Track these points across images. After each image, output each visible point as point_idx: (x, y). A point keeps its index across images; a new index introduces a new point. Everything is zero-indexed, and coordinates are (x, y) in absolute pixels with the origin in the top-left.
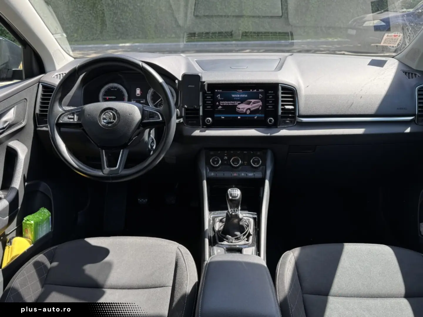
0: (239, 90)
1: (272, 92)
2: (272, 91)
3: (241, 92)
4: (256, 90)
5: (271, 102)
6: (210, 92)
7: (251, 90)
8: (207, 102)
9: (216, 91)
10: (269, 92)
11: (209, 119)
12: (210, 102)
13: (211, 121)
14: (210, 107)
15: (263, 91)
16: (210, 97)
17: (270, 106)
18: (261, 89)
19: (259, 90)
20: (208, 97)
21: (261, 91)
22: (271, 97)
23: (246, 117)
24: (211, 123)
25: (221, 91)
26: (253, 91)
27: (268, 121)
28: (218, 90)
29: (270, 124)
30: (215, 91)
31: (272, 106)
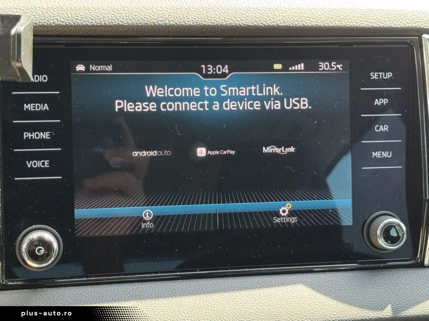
0: (210, 67)
1: (389, 75)
2: (385, 71)
3: (224, 75)
4: (301, 66)
5: (384, 128)
6: (43, 78)
7: (278, 66)
8: (26, 135)
9: (80, 68)
10: (374, 76)
12: (46, 135)
13: (57, 250)
14: (47, 162)
15: (341, 67)
16: (46, 107)
17: (380, 153)
18: (329, 58)
19: (320, 63)
20: (33, 108)
21: (329, 71)
22: (382, 102)
23: (256, 215)
24: (56, 259)
25: (110, 68)
26: (290, 69)
27: (377, 234)
28: (93, 66)
29: (388, 247)
30: (75, 69)
31: (391, 152)
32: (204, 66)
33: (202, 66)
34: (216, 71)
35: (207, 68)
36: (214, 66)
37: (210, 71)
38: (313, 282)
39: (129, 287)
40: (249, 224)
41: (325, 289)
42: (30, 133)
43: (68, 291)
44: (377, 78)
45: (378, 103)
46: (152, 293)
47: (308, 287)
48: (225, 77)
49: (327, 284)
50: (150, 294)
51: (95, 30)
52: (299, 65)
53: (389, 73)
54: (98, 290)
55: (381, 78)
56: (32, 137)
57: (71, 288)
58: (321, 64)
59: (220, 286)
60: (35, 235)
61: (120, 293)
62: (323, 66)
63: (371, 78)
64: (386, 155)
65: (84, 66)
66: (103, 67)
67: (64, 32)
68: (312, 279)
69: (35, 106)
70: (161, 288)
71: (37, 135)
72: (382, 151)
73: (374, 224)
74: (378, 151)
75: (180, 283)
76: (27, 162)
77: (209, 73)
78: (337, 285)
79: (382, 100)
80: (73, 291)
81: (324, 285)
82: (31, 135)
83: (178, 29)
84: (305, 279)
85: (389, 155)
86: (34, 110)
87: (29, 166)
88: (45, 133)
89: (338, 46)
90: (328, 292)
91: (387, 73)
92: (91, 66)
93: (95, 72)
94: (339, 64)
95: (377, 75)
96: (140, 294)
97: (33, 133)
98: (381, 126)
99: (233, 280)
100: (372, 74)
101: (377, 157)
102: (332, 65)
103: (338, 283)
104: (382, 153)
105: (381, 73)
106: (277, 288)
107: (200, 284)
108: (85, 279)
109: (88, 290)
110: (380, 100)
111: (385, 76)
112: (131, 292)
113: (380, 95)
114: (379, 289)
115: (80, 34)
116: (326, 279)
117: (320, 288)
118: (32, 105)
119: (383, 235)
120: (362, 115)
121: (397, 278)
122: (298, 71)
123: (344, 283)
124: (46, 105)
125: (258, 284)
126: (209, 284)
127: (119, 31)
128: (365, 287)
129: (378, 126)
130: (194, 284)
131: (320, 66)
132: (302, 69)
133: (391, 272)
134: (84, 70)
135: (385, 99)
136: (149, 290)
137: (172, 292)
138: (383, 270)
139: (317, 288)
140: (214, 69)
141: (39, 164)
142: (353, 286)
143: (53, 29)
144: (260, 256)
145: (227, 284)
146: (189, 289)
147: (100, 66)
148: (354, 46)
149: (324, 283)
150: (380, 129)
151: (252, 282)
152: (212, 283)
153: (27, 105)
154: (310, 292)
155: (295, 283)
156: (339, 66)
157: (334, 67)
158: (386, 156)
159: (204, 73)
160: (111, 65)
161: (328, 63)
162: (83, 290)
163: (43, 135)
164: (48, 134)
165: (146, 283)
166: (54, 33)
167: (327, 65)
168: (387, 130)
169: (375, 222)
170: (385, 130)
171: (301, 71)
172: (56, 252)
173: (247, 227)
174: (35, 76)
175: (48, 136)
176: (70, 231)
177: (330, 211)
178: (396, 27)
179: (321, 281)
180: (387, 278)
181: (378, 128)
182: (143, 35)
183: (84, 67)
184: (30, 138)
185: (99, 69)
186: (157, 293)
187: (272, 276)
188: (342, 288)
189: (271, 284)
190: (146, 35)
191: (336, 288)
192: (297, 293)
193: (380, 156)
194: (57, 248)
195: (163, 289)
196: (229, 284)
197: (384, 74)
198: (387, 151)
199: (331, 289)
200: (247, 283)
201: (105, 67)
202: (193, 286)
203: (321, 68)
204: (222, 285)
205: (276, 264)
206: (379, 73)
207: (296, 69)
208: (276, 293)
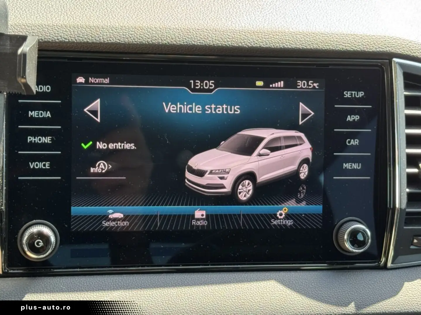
0: (198, 83)
1: (361, 94)
2: (358, 90)
4: (281, 84)
5: (355, 142)
6: (46, 89)
7: (259, 83)
8: (30, 139)
9: (81, 80)
10: (347, 94)
11: (40, 235)
12: (47, 140)
13: (54, 244)
14: (48, 164)
15: (317, 86)
16: (48, 114)
17: (350, 165)
18: (306, 77)
19: (298, 81)
20: (37, 115)
21: (306, 88)
22: (354, 118)
23: (236, 217)
24: (53, 251)
25: (107, 81)
26: (271, 86)
27: (344, 238)
28: (92, 79)
29: (354, 250)
30: (76, 81)
31: (360, 164)
32: (192, 81)
33: (191, 81)
34: (203, 86)
35: (195, 83)
36: (202, 82)
37: (198, 86)
38: (285, 280)
39: (118, 279)
40: (228, 225)
41: (295, 286)
42: (33, 137)
43: (63, 280)
44: (350, 97)
45: (350, 119)
46: (138, 285)
47: (280, 284)
48: (211, 92)
49: (297, 282)
50: (137, 285)
51: (95, 47)
52: (279, 83)
53: (361, 92)
54: (91, 280)
55: (353, 96)
56: (35, 141)
57: (66, 277)
58: (299, 83)
59: (200, 280)
60: (35, 229)
61: (110, 283)
62: (301, 84)
63: (345, 96)
64: (355, 166)
65: (84, 78)
66: (101, 80)
67: (67, 48)
68: (284, 277)
69: (38, 113)
70: (147, 281)
71: (40, 140)
72: (352, 163)
73: (342, 229)
74: (348, 163)
75: (164, 276)
76: (30, 163)
77: (197, 88)
78: (307, 283)
79: (354, 116)
80: (67, 280)
81: (294, 282)
82: (35, 139)
83: (170, 48)
84: (278, 276)
85: (359, 167)
86: (38, 116)
87: (32, 167)
88: (47, 138)
89: (315, 67)
90: (297, 289)
91: (359, 92)
92: (90, 79)
93: (94, 84)
94: (316, 83)
95: (350, 94)
96: (127, 285)
97: (36, 138)
98: (352, 140)
99: (212, 276)
100: (346, 93)
101: (347, 168)
102: (310, 84)
103: (307, 281)
104: (352, 165)
105: (353, 92)
106: (252, 283)
107: (182, 278)
108: (78, 270)
109: (81, 280)
110: (352, 116)
111: (358, 95)
112: (119, 283)
113: (352, 112)
114: (345, 288)
115: (81, 50)
116: (297, 277)
117: (290, 285)
118: (36, 112)
119: (350, 239)
120: (335, 130)
121: (361, 278)
122: (278, 88)
123: (313, 281)
124: (48, 112)
125: (234, 280)
126: (190, 279)
127: (116, 48)
128: (332, 286)
129: (349, 140)
130: (176, 278)
131: (298, 84)
132: (282, 86)
133: (357, 273)
134: (83, 82)
135: (356, 116)
136: (135, 282)
137: (156, 284)
138: (349, 270)
139: (288, 285)
140: (202, 84)
141: (40, 165)
142: (321, 284)
143: (57, 45)
144: (237, 254)
145: (206, 279)
146: (172, 282)
147: (98, 79)
148: (330, 67)
149: (295, 280)
150: (351, 143)
151: (230, 277)
152: (193, 278)
153: (32, 112)
154: (281, 289)
155: (268, 280)
156: (315, 85)
157: (310, 86)
158: (355, 168)
159: (192, 87)
160: (108, 78)
161: (305, 82)
162: (76, 280)
163: (45, 140)
164: (50, 138)
165: (133, 275)
166: (58, 48)
167: (304, 84)
168: (358, 144)
169: (343, 227)
170: (355, 144)
171: (281, 88)
172: (53, 244)
173: (227, 228)
174: (40, 86)
175: (50, 141)
176: (66, 226)
177: (303, 215)
178: (368, 51)
179: (292, 279)
180: (352, 278)
181: (349, 142)
182: (138, 52)
183: (84, 80)
184: (33, 142)
185: (97, 81)
186: (143, 285)
187: (248, 272)
188: (311, 286)
189: (246, 280)
190: (140, 52)
191: (306, 286)
192: (270, 289)
193: (350, 167)
194: (54, 242)
195: (148, 281)
196: (208, 279)
197: (356, 93)
198: (356, 163)
199: (300, 286)
200: (224, 279)
201: (103, 80)
202: (175, 280)
203: (299, 85)
204: (202, 279)
205: (252, 262)
206: (352, 92)
207: (277, 86)
208: (251, 288)
